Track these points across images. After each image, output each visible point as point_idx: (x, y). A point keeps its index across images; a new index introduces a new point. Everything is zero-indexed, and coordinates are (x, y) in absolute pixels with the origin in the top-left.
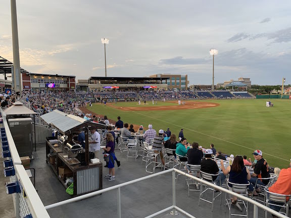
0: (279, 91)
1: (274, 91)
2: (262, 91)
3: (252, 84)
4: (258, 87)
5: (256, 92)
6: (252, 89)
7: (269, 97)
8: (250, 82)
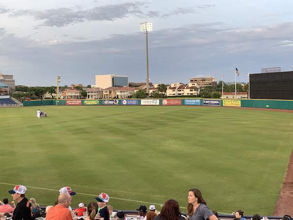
0: (53, 95)
1: (48, 95)
2: (31, 95)
3: (16, 85)
4: (25, 89)
5: (22, 96)
6: (17, 92)
7: (41, 104)
8: (14, 81)
